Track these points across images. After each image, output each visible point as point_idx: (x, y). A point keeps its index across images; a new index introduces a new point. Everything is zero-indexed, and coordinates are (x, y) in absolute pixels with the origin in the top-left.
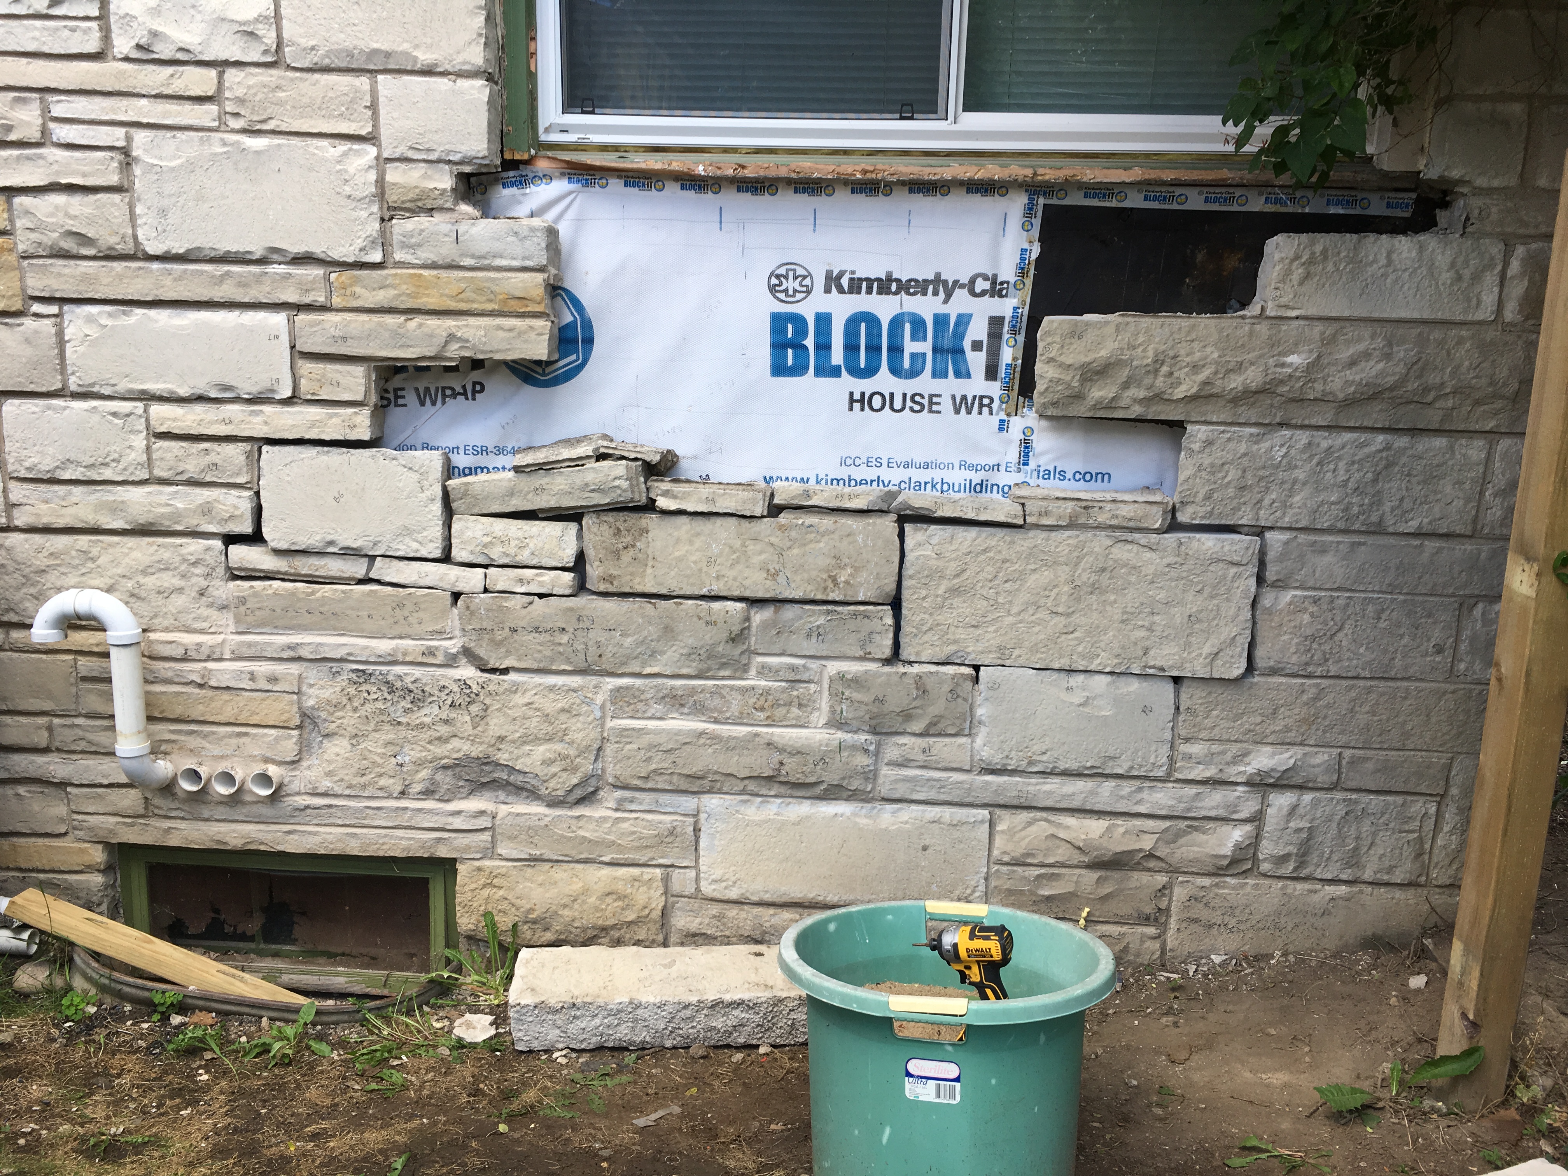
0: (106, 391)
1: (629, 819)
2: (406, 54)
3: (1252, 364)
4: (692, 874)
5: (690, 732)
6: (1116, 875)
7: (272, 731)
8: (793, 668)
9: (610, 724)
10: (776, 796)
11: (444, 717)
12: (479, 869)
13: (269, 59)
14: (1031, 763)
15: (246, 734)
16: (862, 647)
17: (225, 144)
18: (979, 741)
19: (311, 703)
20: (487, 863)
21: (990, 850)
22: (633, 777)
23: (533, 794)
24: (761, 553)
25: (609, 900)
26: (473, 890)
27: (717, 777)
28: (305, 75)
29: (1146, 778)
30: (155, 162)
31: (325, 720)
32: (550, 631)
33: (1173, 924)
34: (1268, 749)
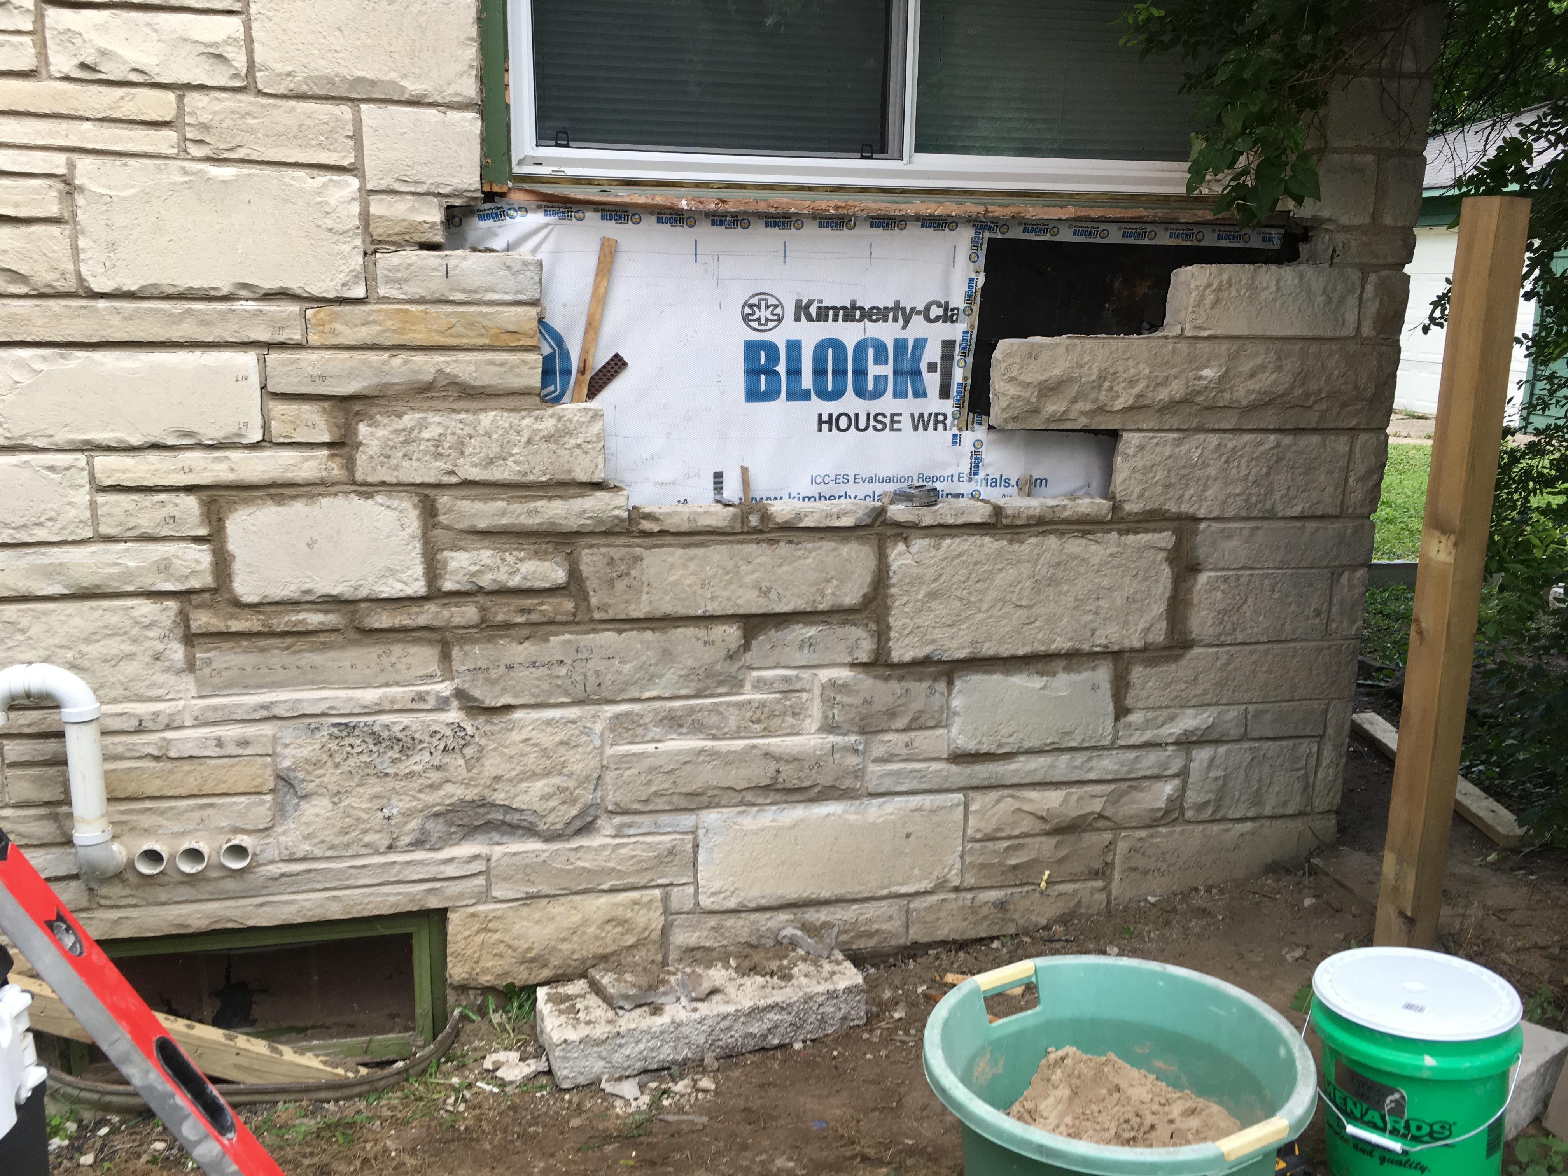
0: (41, 443)
1: (627, 844)
2: (393, 83)
3: (1176, 377)
4: (691, 890)
5: (689, 751)
6: (1070, 838)
7: (242, 799)
8: (786, 679)
9: (609, 751)
10: (771, 804)
11: (437, 763)
12: (473, 915)
13: (238, 83)
14: (1000, 746)
15: (211, 805)
16: (850, 653)
17: (186, 173)
18: (954, 730)
19: (286, 763)
20: (481, 908)
21: (965, 830)
22: (633, 802)
23: (531, 831)
24: (753, 572)
25: (608, 927)
26: (466, 938)
27: (716, 792)
28: (279, 102)
29: (1094, 748)
30: (104, 191)
31: (303, 780)
32: (548, 665)
33: (1117, 876)
34: (1191, 711)
